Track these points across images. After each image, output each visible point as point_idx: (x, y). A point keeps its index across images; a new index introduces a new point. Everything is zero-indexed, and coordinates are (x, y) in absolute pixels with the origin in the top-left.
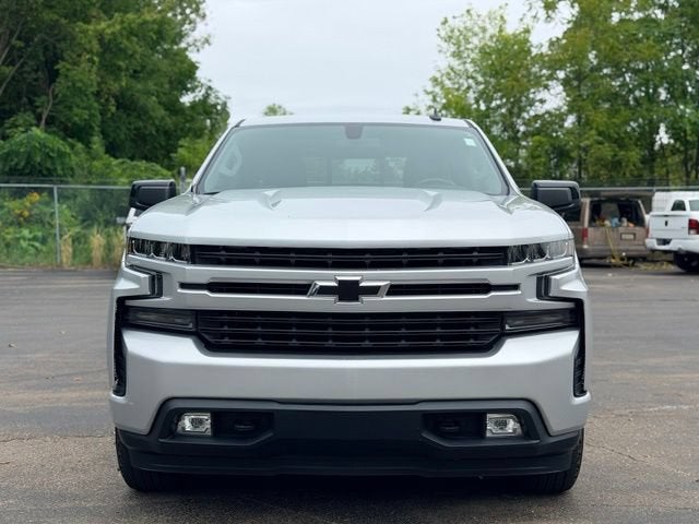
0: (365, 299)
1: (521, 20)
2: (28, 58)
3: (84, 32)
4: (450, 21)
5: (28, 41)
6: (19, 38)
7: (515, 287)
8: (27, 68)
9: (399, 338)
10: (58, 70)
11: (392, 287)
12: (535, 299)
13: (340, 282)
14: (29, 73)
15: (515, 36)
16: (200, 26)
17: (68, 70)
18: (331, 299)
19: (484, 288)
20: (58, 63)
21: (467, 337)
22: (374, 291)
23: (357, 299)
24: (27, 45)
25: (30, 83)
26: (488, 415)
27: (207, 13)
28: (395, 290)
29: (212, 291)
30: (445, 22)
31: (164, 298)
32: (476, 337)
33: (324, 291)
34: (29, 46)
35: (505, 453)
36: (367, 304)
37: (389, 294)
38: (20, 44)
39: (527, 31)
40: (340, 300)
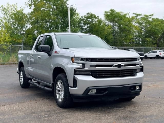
0: (121, 67)
1: (20, 7)
4: (3, 6)
11: (125, 65)
13: (118, 64)
15: (20, 11)
18: (116, 67)
19: (135, 65)
22: (122, 66)
23: (120, 67)
26: (136, 86)
29: (96, 67)
30: (2, 6)
31: (85, 68)
33: (116, 66)
36: (122, 68)
37: (124, 66)
39: (23, 10)
40: (118, 67)
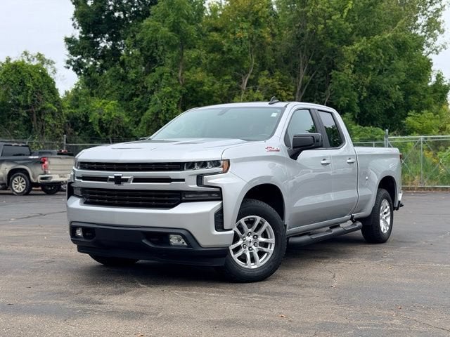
0: (123, 184)
2: (319, 69)
3: (346, 51)
5: (318, 60)
6: (312, 60)
7: (183, 180)
8: (318, 76)
9: (139, 201)
10: (331, 75)
12: (196, 186)
13: (115, 176)
14: (319, 78)
16: (440, 37)
17: (337, 75)
18: (113, 183)
19: (168, 180)
20: (331, 71)
21: (165, 201)
23: (120, 184)
24: (318, 62)
25: (319, 84)
26: (171, 236)
27: (445, 28)
28: (136, 180)
29: (83, 180)
32: (169, 201)
33: (111, 180)
34: (319, 63)
35: (178, 253)
36: (125, 186)
38: (313, 62)
40: (115, 184)
